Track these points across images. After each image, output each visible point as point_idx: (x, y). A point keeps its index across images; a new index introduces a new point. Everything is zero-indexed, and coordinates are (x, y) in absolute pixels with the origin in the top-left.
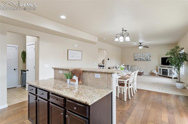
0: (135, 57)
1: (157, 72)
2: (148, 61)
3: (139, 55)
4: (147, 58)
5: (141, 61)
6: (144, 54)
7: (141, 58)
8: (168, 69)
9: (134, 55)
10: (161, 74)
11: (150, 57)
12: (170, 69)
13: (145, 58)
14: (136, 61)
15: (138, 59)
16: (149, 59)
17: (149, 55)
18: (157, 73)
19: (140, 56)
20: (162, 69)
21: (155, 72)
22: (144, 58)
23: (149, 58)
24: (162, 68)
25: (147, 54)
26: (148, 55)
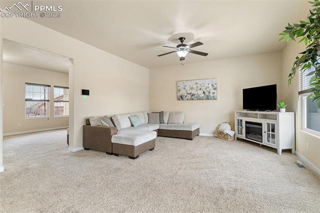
0: (179, 90)
1: (233, 129)
2: (211, 99)
3: (189, 84)
4: (207, 93)
5: (192, 99)
6: (199, 81)
7: (193, 92)
8: (265, 123)
9: (177, 86)
10: (243, 136)
11: (215, 89)
12: (271, 122)
13: (204, 93)
14: (181, 102)
15: (186, 95)
16: (212, 95)
17: (212, 85)
18: (231, 133)
19: (192, 88)
20: (247, 122)
21: (227, 130)
22: (200, 93)
23: (213, 93)
24: (245, 119)
25: (207, 82)
26: (210, 86)
